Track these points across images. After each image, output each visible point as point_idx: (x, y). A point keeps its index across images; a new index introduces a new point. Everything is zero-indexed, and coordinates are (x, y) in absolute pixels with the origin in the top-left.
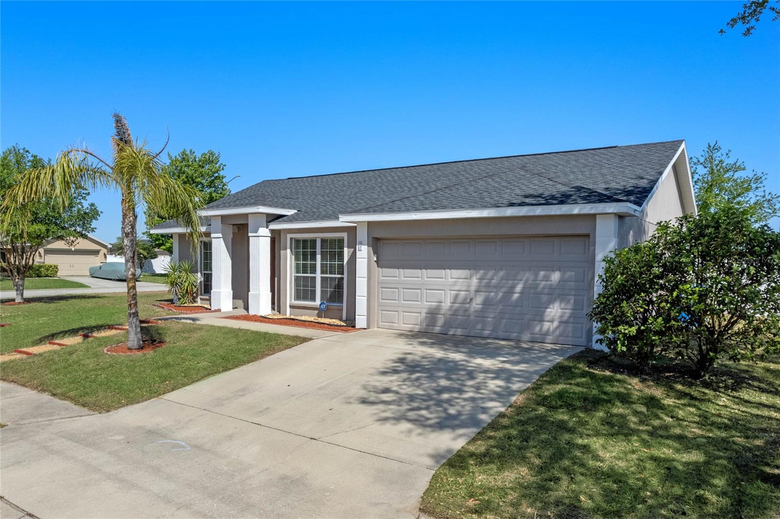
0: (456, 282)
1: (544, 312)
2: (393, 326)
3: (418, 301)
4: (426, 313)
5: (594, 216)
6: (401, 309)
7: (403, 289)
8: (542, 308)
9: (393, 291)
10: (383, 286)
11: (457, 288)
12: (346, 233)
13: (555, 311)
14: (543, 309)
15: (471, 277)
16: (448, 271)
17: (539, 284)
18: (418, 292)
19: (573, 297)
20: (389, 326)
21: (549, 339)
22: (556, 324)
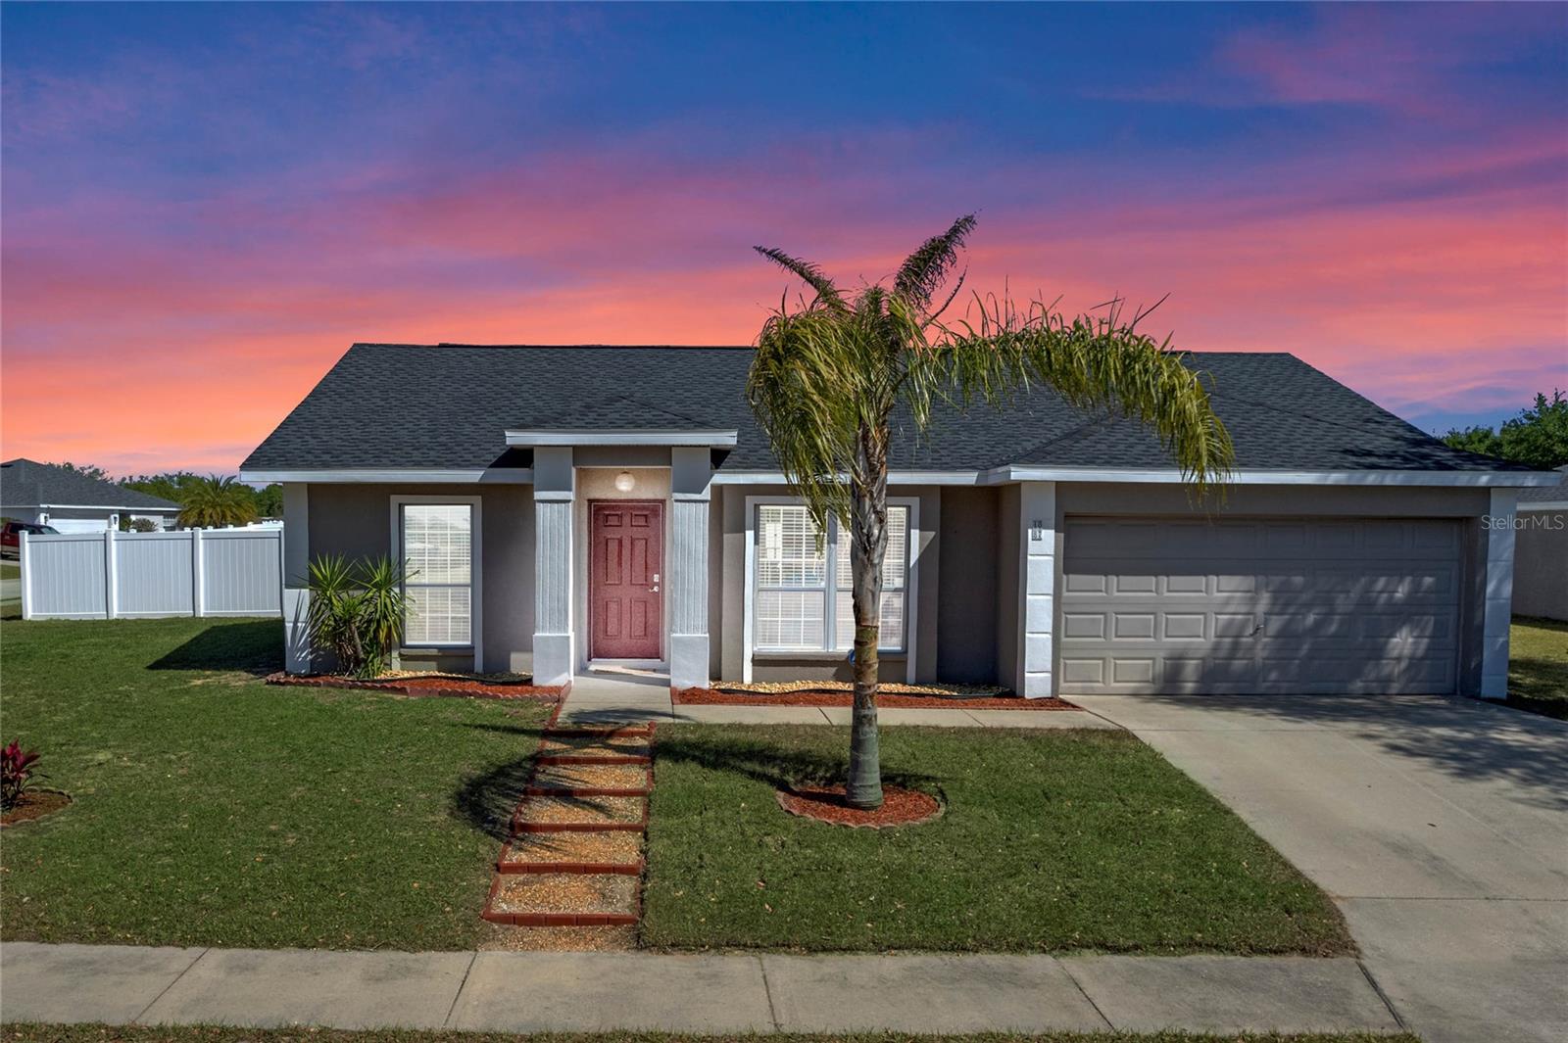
0: (1229, 598)
1: (1386, 643)
2: (1092, 688)
3: (1150, 637)
4: (1164, 659)
5: (1486, 491)
6: (1112, 654)
7: (1116, 614)
8: (1382, 637)
9: (1094, 620)
10: (1067, 610)
11: (1231, 609)
12: (917, 499)
13: (1403, 642)
14: (1383, 640)
15: (1257, 590)
16: (1214, 579)
17: (1377, 598)
18: (1150, 620)
19: (1433, 618)
20: (1082, 688)
21: (1395, 687)
22: (1404, 664)
